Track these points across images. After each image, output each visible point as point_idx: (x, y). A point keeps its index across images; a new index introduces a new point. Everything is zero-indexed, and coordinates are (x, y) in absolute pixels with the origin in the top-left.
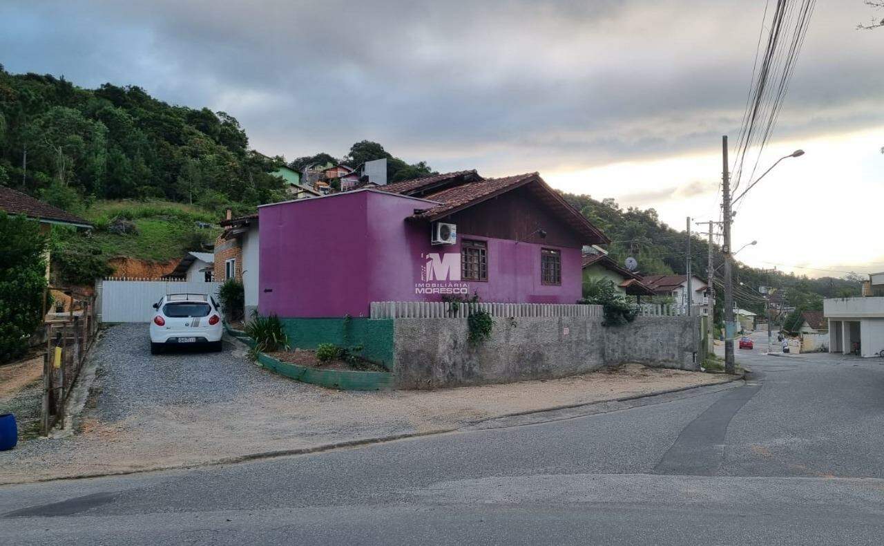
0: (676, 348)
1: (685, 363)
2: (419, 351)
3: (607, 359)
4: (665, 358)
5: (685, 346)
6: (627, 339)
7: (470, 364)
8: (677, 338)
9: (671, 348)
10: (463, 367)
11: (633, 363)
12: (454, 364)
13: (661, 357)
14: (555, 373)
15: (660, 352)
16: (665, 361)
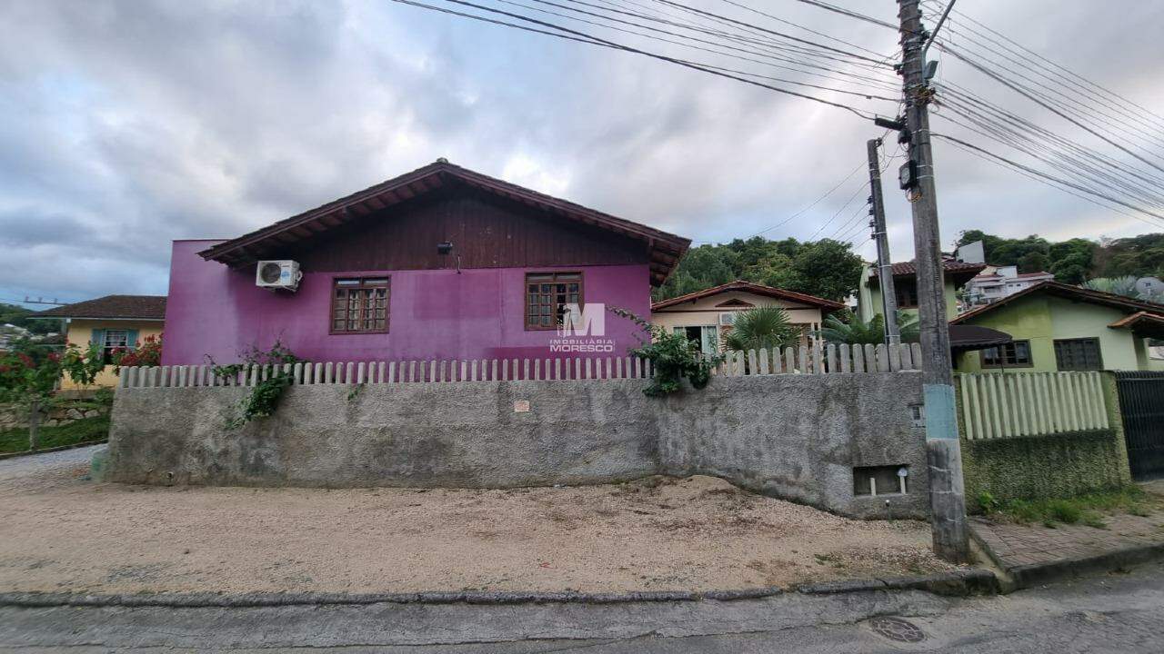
0: (804, 452)
1: (828, 492)
2: (155, 433)
3: (664, 460)
4: (778, 473)
5: (826, 449)
6: (698, 423)
7: (258, 453)
8: (805, 427)
9: (791, 450)
10: (243, 458)
11: (710, 474)
12: (225, 453)
13: (768, 469)
14: (485, 478)
15: (766, 457)
16: (779, 481)
